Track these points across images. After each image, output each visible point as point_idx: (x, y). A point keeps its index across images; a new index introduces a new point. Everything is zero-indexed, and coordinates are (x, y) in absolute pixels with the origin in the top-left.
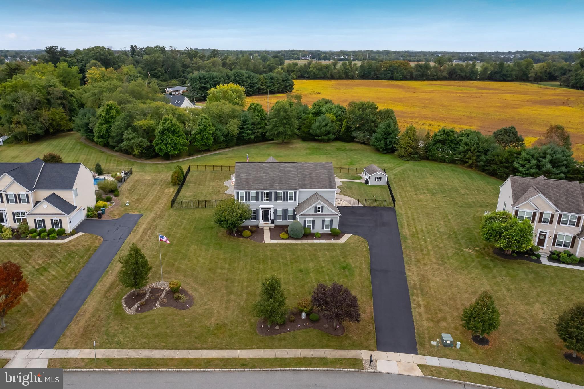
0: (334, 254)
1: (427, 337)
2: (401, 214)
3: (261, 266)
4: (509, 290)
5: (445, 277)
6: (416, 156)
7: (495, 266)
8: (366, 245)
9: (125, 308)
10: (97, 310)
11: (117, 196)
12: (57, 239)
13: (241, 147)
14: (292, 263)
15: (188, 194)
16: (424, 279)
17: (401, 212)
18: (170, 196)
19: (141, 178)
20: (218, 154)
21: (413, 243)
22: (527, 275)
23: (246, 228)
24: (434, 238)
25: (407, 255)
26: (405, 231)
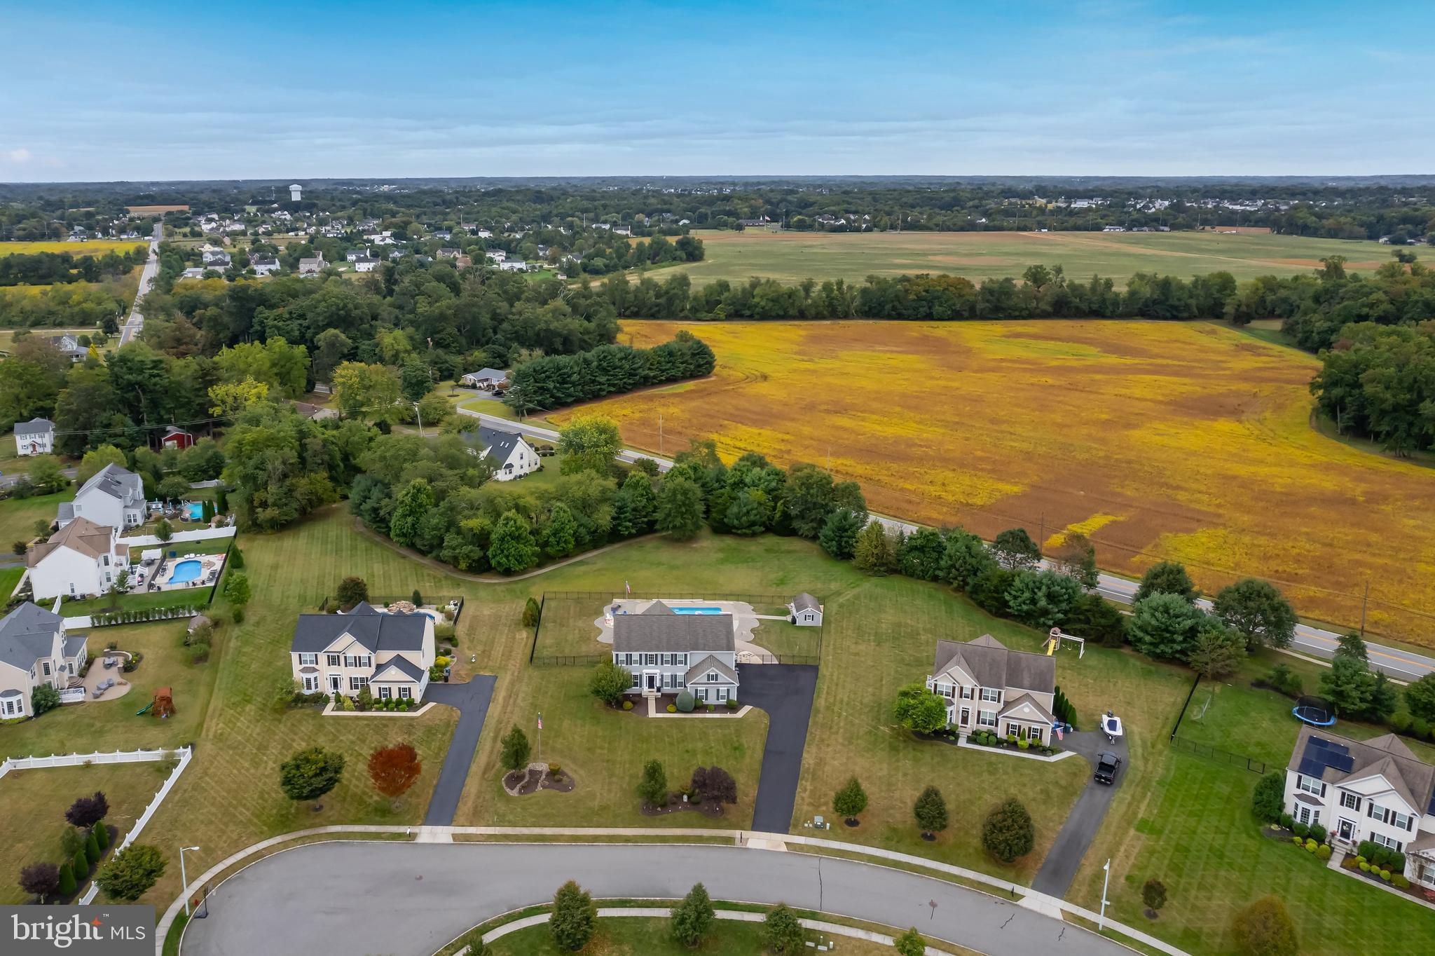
0: (727, 731)
1: (802, 820)
2: (824, 676)
3: (644, 746)
4: (905, 775)
5: (845, 760)
6: (882, 569)
7: (904, 748)
8: (766, 721)
9: (508, 790)
10: (479, 792)
11: (455, 645)
12: (408, 711)
13: (617, 546)
14: (678, 743)
15: (548, 641)
16: (821, 762)
17: (825, 672)
18: (526, 645)
19: (478, 613)
20: (581, 563)
21: (824, 718)
22: (932, 759)
23: (627, 697)
24: (851, 711)
25: (812, 733)
26: (820, 702)
